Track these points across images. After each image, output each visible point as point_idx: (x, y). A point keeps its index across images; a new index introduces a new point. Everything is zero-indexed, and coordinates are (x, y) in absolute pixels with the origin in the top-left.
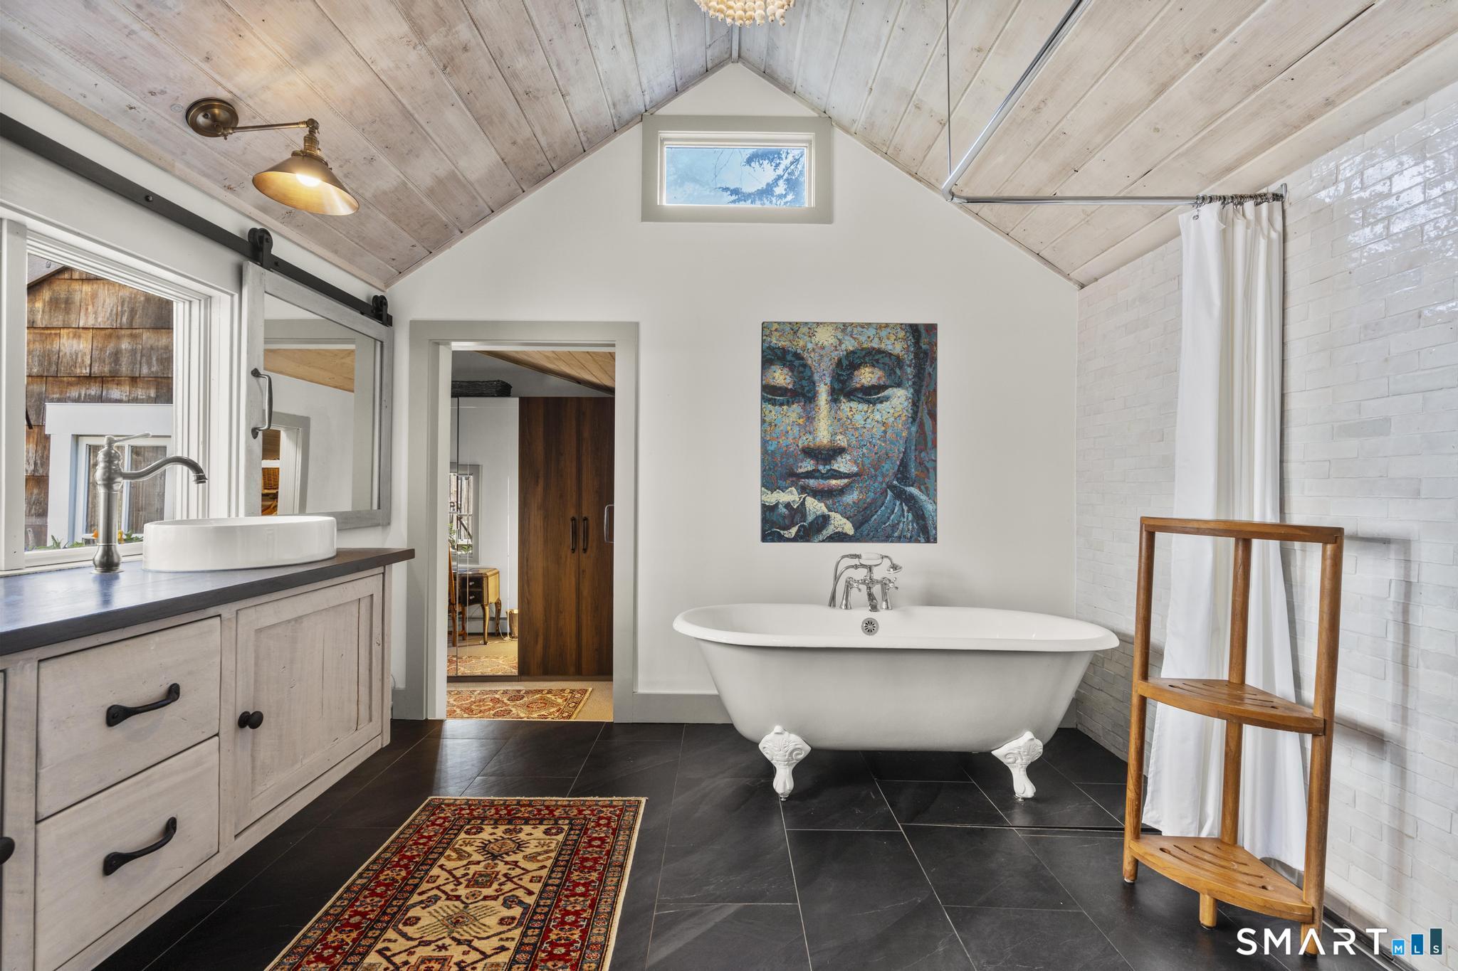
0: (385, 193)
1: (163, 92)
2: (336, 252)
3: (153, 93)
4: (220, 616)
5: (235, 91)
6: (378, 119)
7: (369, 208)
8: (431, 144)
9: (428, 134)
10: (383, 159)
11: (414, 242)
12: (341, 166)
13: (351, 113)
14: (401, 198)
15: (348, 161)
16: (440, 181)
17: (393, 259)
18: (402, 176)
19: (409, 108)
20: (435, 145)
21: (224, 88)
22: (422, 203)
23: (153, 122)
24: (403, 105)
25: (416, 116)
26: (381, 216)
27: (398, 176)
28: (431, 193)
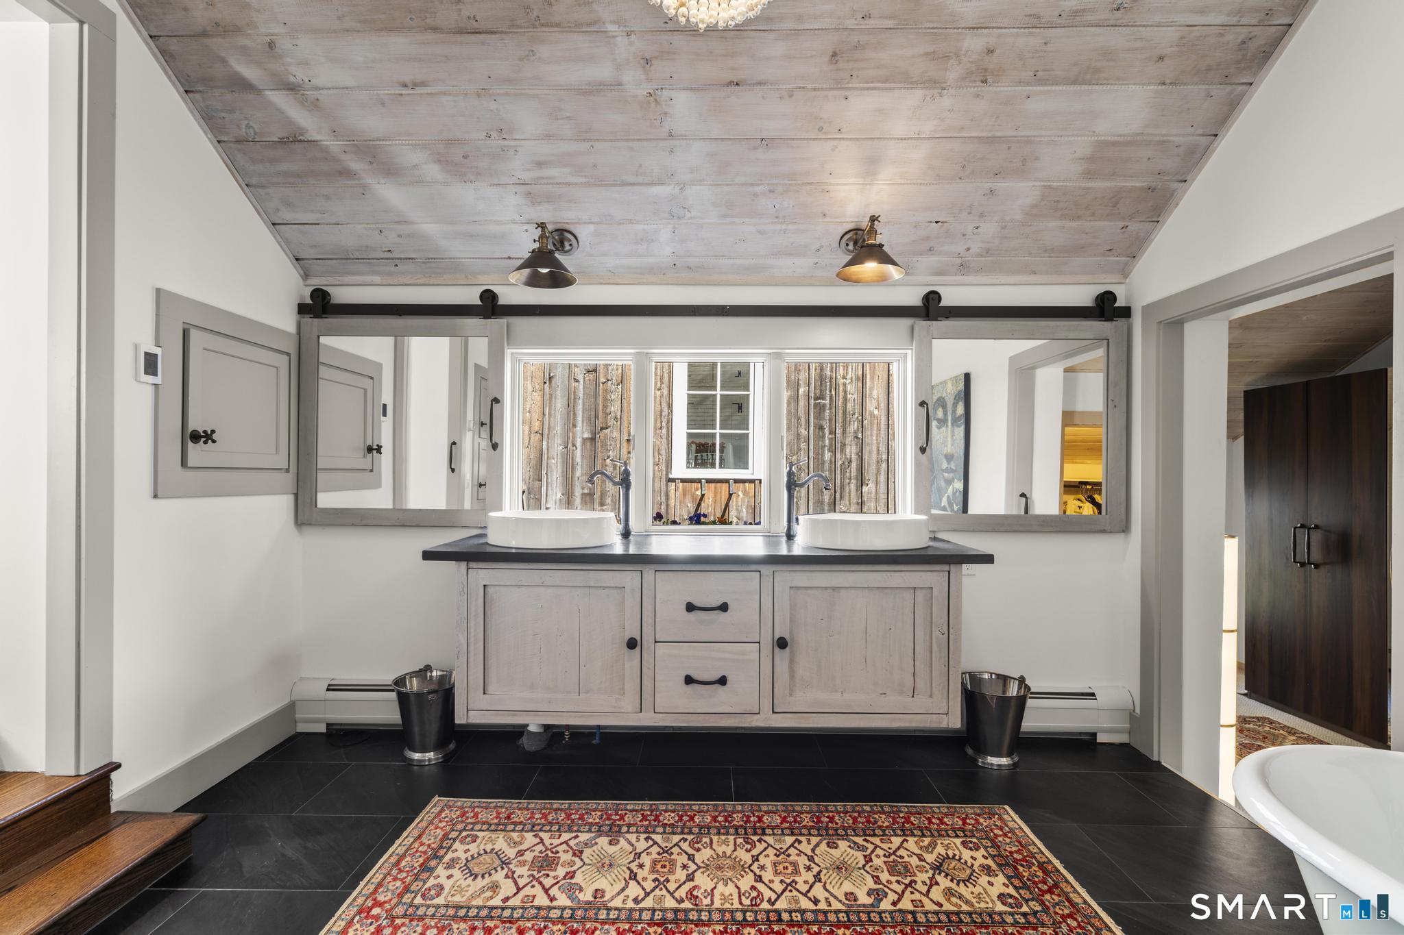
0: (1034, 206)
1: (821, 247)
2: (1034, 273)
3: (818, 251)
4: (760, 572)
5: (856, 220)
6: (964, 163)
7: (1030, 225)
8: (1040, 141)
9: (1028, 136)
10: (1002, 185)
11: (1122, 224)
12: (970, 213)
13: (938, 176)
14: (1057, 199)
15: (971, 206)
16: (1091, 159)
17: (1110, 250)
18: (1038, 184)
19: (985, 134)
20: (1046, 138)
21: (847, 223)
22: (1089, 188)
23: (831, 264)
24: (977, 137)
25: (998, 134)
26: (1051, 224)
27: (1033, 186)
28: (1089, 174)
